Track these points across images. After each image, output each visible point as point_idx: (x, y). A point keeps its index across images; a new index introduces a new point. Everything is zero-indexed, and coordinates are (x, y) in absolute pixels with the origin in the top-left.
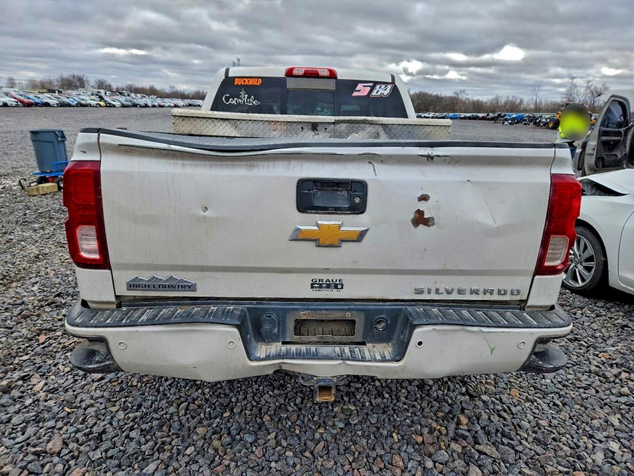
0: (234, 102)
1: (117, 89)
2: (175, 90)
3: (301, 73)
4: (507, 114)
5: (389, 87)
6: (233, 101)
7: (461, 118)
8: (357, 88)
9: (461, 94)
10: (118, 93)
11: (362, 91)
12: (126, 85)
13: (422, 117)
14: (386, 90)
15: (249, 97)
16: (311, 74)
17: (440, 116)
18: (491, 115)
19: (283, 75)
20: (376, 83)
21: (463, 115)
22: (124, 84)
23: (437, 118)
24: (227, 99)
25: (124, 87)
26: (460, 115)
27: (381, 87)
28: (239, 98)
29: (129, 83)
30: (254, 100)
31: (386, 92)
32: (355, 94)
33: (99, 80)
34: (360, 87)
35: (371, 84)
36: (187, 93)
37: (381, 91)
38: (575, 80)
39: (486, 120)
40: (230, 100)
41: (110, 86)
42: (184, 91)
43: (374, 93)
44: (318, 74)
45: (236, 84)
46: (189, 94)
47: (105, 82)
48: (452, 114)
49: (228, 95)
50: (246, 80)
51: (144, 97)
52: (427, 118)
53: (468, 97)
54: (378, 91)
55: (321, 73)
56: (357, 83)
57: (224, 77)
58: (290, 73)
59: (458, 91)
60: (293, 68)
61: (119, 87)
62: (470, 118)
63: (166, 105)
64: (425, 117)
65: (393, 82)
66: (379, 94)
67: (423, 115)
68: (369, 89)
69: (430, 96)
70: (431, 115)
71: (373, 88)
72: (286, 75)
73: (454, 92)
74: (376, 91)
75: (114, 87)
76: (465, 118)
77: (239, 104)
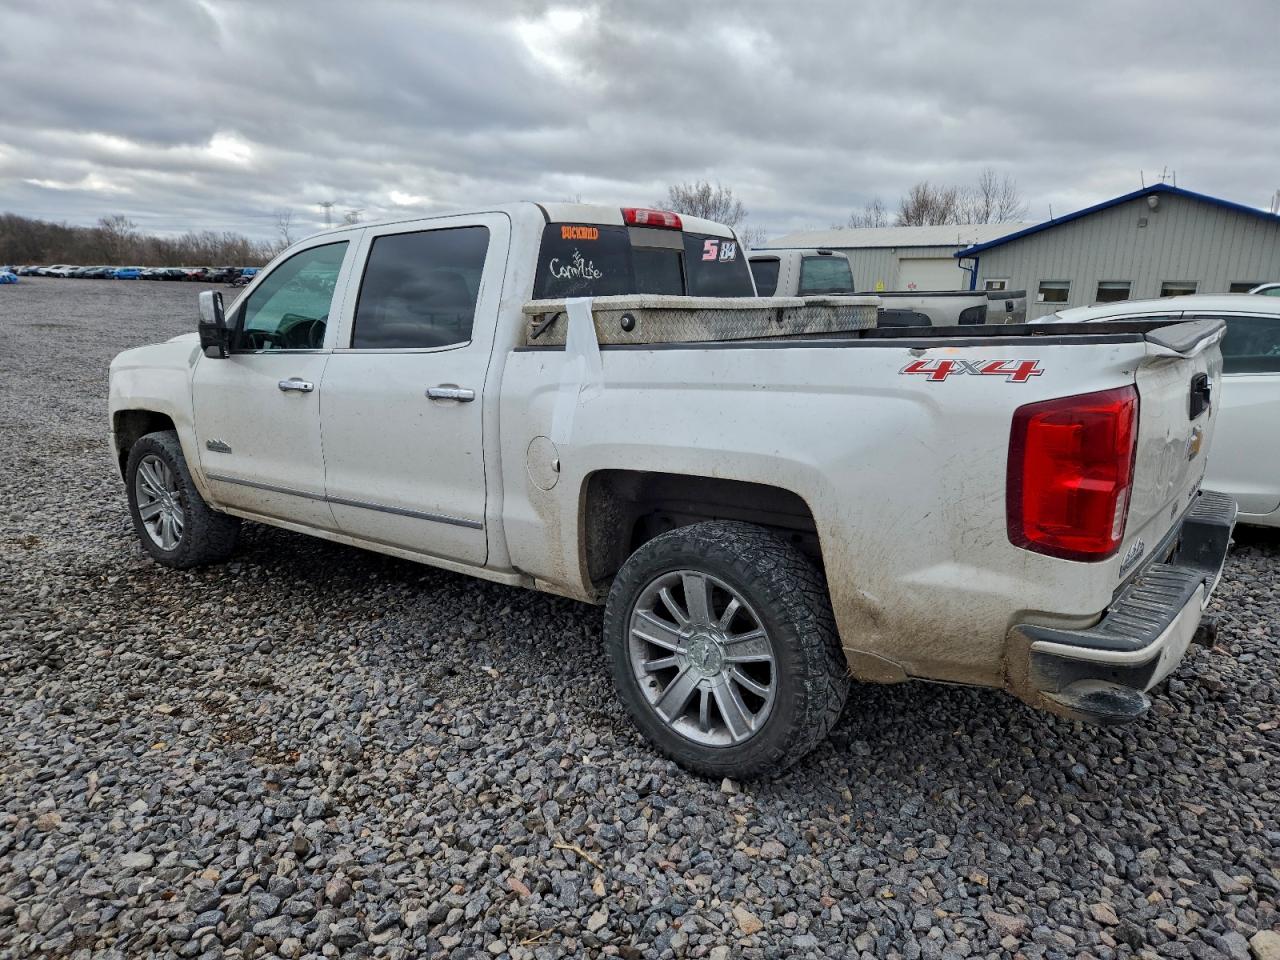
3: (645, 219)
4: (245, 269)
6: (566, 273)
7: (146, 278)
8: (706, 248)
9: (118, 225)
11: (711, 252)
13: (40, 275)
15: (586, 265)
17: (92, 272)
18: (213, 271)
19: (620, 221)
21: (147, 271)
23: (82, 276)
24: (557, 268)
26: (141, 270)
27: (726, 246)
28: (574, 266)
30: (594, 270)
32: (704, 257)
34: (707, 244)
35: (717, 241)
37: (728, 253)
38: (331, 209)
39: (206, 281)
40: (562, 269)
43: (722, 256)
45: (564, 237)
48: (123, 268)
49: (557, 260)
50: (578, 230)
52: (57, 276)
53: (136, 230)
55: (667, 222)
56: (703, 238)
57: (544, 224)
58: (631, 220)
59: (109, 218)
60: (636, 210)
62: (166, 277)
64: (49, 274)
66: (726, 257)
67: (43, 270)
68: (716, 249)
69: (40, 226)
70: (66, 269)
71: (719, 248)
72: (625, 223)
73: (100, 220)
74: (723, 253)
76: (155, 277)
77: (574, 277)
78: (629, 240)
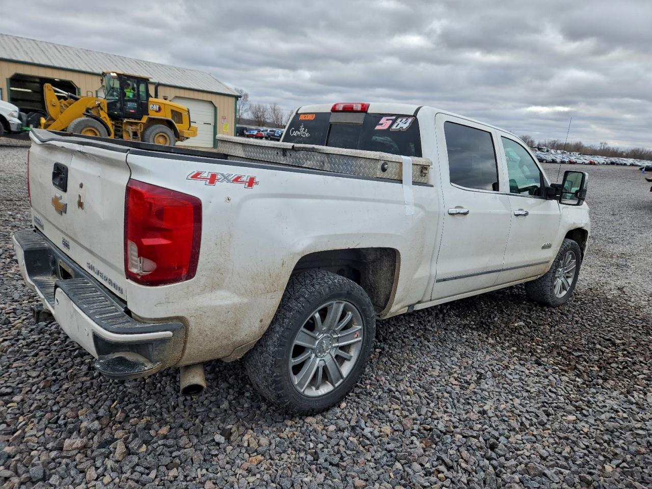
0: (295, 135)
1: (539, 145)
2: (606, 146)
3: (341, 109)
5: (410, 120)
8: (381, 122)
10: (537, 149)
11: (385, 124)
12: (550, 141)
14: (405, 123)
16: (348, 109)
19: (329, 111)
20: (399, 116)
22: (547, 141)
25: (547, 143)
27: (402, 120)
28: (299, 131)
29: (552, 139)
31: (405, 126)
32: (378, 127)
33: (524, 136)
34: (383, 120)
35: (394, 118)
36: (620, 151)
37: (401, 125)
41: (532, 142)
42: (618, 148)
43: (394, 127)
44: (352, 108)
45: (300, 119)
46: (623, 152)
47: (530, 138)
50: (306, 115)
51: (565, 153)
54: (398, 124)
55: (355, 108)
56: (382, 115)
58: (334, 110)
61: (541, 144)
63: (579, 161)
65: (415, 115)
66: (398, 127)
68: (391, 122)
71: (394, 121)
72: (331, 111)
74: (396, 124)
75: (536, 143)
77: (298, 136)
78: (329, 119)
